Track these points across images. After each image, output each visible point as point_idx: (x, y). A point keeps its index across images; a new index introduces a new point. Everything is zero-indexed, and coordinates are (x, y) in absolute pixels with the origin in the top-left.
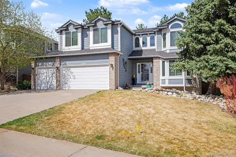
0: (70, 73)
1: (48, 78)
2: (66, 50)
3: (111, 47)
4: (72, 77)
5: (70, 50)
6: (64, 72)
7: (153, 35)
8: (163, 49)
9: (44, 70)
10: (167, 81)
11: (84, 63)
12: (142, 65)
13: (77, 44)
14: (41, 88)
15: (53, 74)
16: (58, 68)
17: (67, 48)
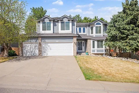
0: (47, 46)
1: (32, 49)
2: (43, 33)
3: (71, 33)
4: (49, 48)
5: (45, 33)
6: (44, 46)
7: (85, 27)
8: (91, 35)
9: (29, 44)
10: (96, 51)
11: (57, 41)
12: (79, 42)
13: (50, 30)
14: (26, 55)
15: (35, 47)
16: (40, 43)
17: (43, 31)
